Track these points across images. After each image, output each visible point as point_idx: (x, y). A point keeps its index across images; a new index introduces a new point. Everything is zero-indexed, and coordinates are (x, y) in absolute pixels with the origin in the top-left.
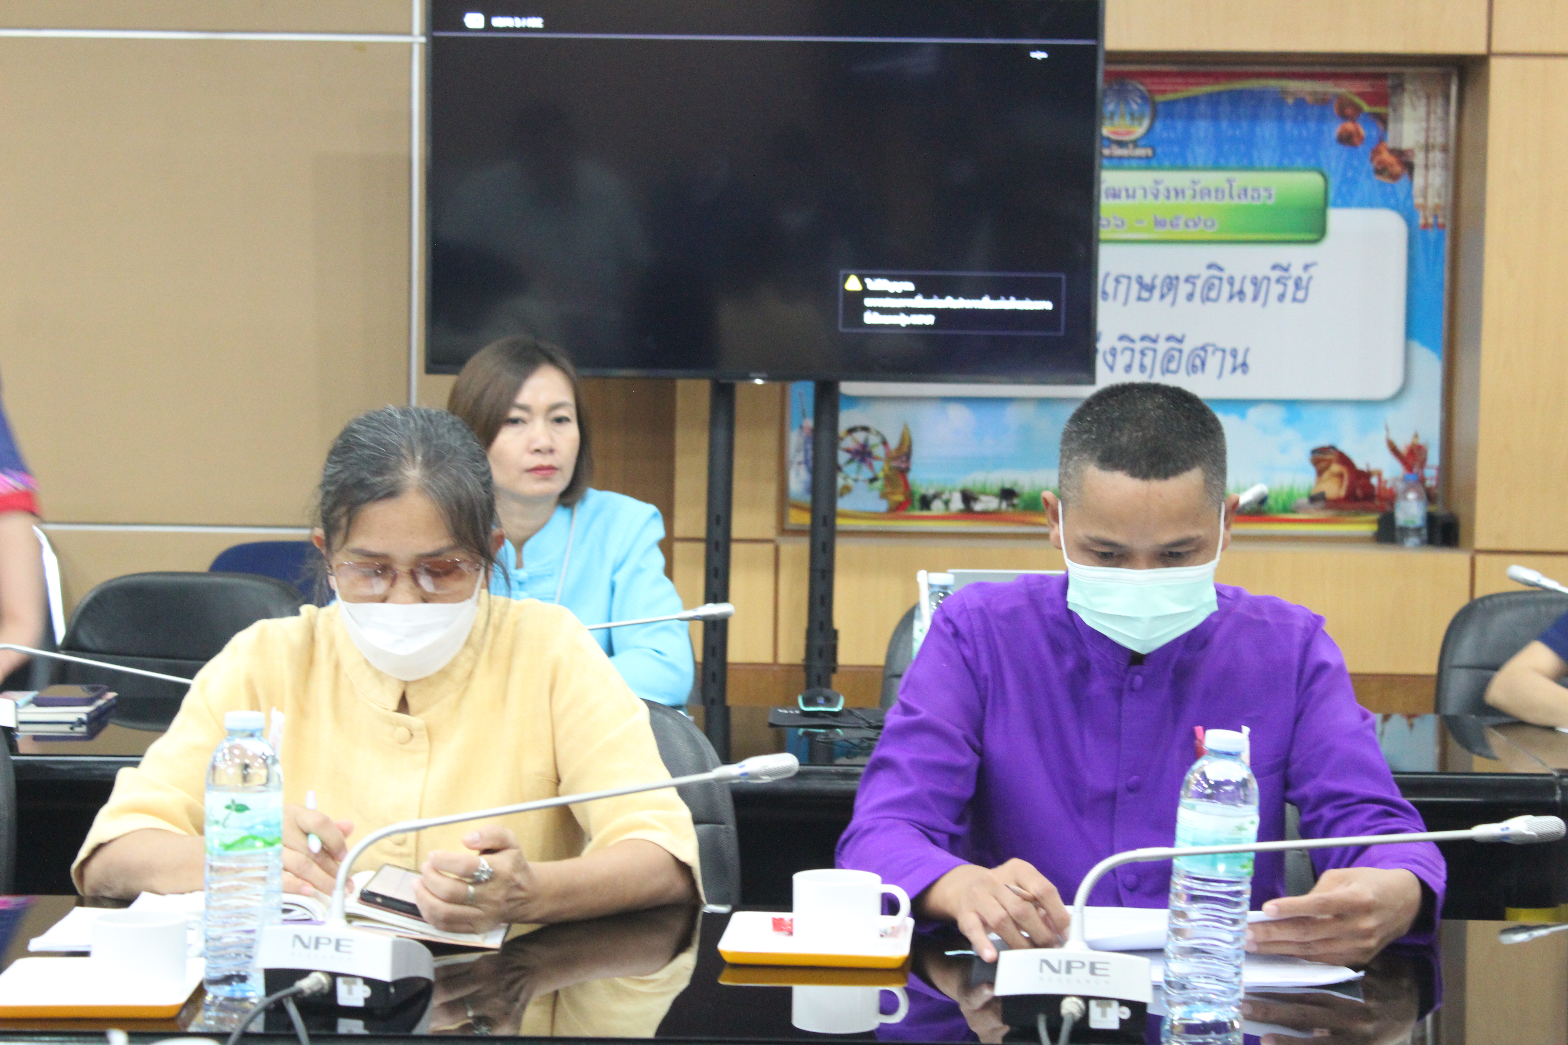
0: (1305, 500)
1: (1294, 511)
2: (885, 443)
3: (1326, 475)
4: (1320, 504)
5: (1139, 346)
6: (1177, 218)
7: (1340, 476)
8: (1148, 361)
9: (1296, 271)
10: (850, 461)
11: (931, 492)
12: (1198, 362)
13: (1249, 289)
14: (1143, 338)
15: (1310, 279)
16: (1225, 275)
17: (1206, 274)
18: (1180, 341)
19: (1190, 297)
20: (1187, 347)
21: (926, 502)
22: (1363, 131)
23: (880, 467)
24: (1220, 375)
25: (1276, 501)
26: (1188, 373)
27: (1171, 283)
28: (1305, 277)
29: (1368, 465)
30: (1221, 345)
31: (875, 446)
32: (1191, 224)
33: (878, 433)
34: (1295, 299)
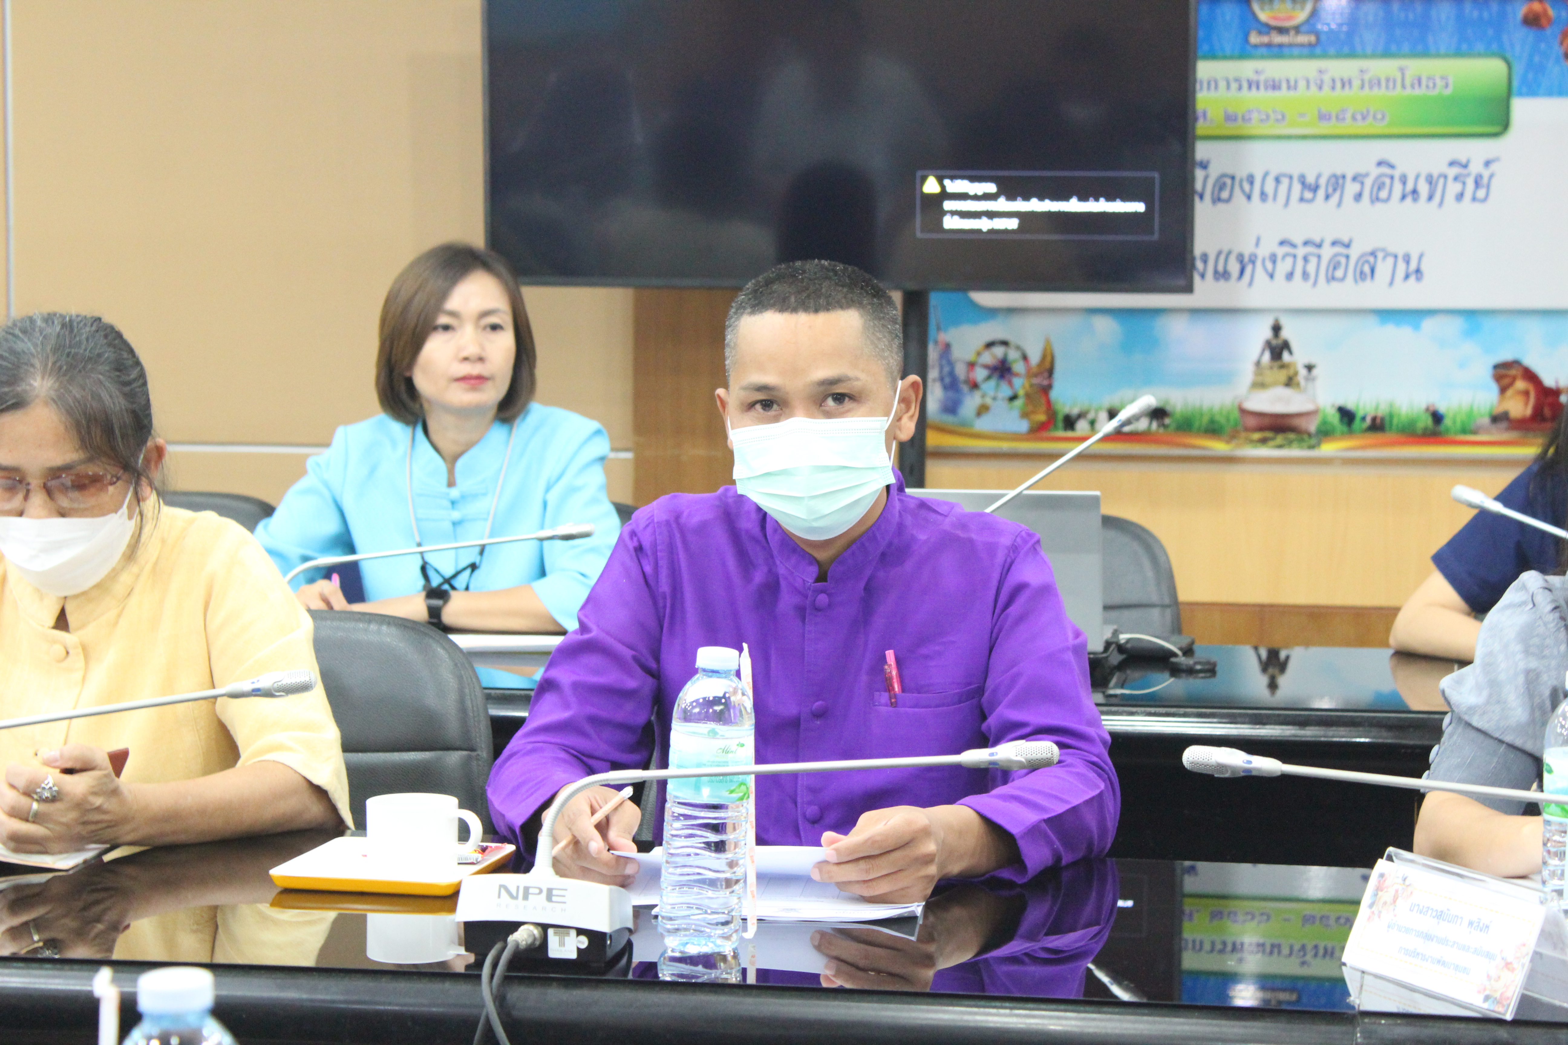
0: (1486, 420)
1: (1475, 432)
2: (1025, 358)
3: (1510, 392)
4: (1504, 425)
5: (1301, 251)
6: (1344, 111)
7: (1526, 393)
8: (1311, 268)
9: (1476, 167)
10: (989, 378)
11: (1075, 411)
12: (1367, 269)
13: (1423, 189)
14: (1306, 243)
15: (1491, 176)
16: (1397, 174)
17: (1375, 172)
18: (1348, 246)
19: (1358, 197)
20: (1355, 253)
21: (1069, 423)
22: (1551, 12)
23: (1020, 384)
24: (1391, 283)
25: (1454, 422)
26: (1356, 281)
27: (1337, 182)
28: (1486, 174)
29: (1557, 382)
30: (1392, 249)
31: (1015, 361)
32: (1359, 117)
33: (1018, 348)
34: (1474, 199)
